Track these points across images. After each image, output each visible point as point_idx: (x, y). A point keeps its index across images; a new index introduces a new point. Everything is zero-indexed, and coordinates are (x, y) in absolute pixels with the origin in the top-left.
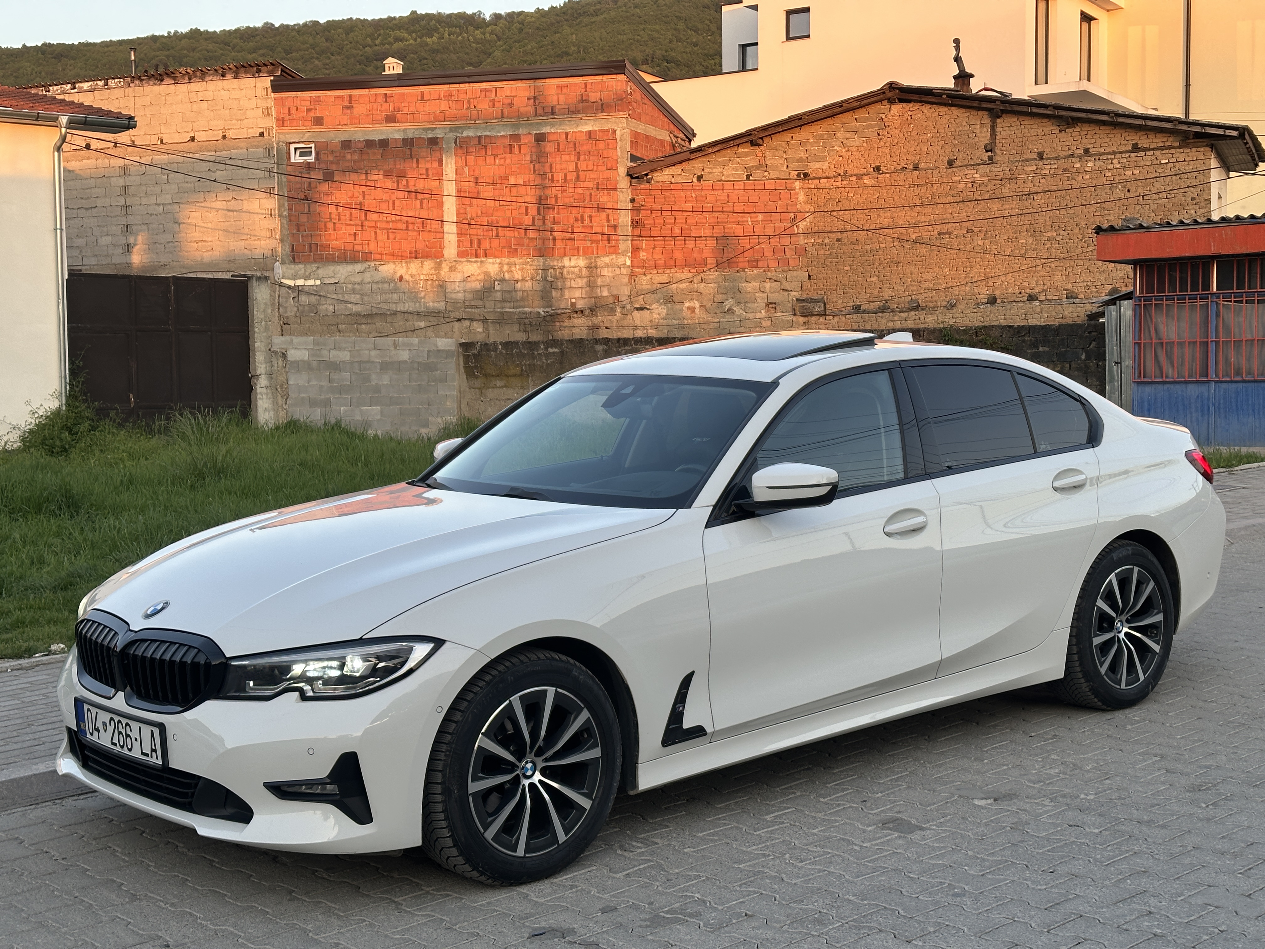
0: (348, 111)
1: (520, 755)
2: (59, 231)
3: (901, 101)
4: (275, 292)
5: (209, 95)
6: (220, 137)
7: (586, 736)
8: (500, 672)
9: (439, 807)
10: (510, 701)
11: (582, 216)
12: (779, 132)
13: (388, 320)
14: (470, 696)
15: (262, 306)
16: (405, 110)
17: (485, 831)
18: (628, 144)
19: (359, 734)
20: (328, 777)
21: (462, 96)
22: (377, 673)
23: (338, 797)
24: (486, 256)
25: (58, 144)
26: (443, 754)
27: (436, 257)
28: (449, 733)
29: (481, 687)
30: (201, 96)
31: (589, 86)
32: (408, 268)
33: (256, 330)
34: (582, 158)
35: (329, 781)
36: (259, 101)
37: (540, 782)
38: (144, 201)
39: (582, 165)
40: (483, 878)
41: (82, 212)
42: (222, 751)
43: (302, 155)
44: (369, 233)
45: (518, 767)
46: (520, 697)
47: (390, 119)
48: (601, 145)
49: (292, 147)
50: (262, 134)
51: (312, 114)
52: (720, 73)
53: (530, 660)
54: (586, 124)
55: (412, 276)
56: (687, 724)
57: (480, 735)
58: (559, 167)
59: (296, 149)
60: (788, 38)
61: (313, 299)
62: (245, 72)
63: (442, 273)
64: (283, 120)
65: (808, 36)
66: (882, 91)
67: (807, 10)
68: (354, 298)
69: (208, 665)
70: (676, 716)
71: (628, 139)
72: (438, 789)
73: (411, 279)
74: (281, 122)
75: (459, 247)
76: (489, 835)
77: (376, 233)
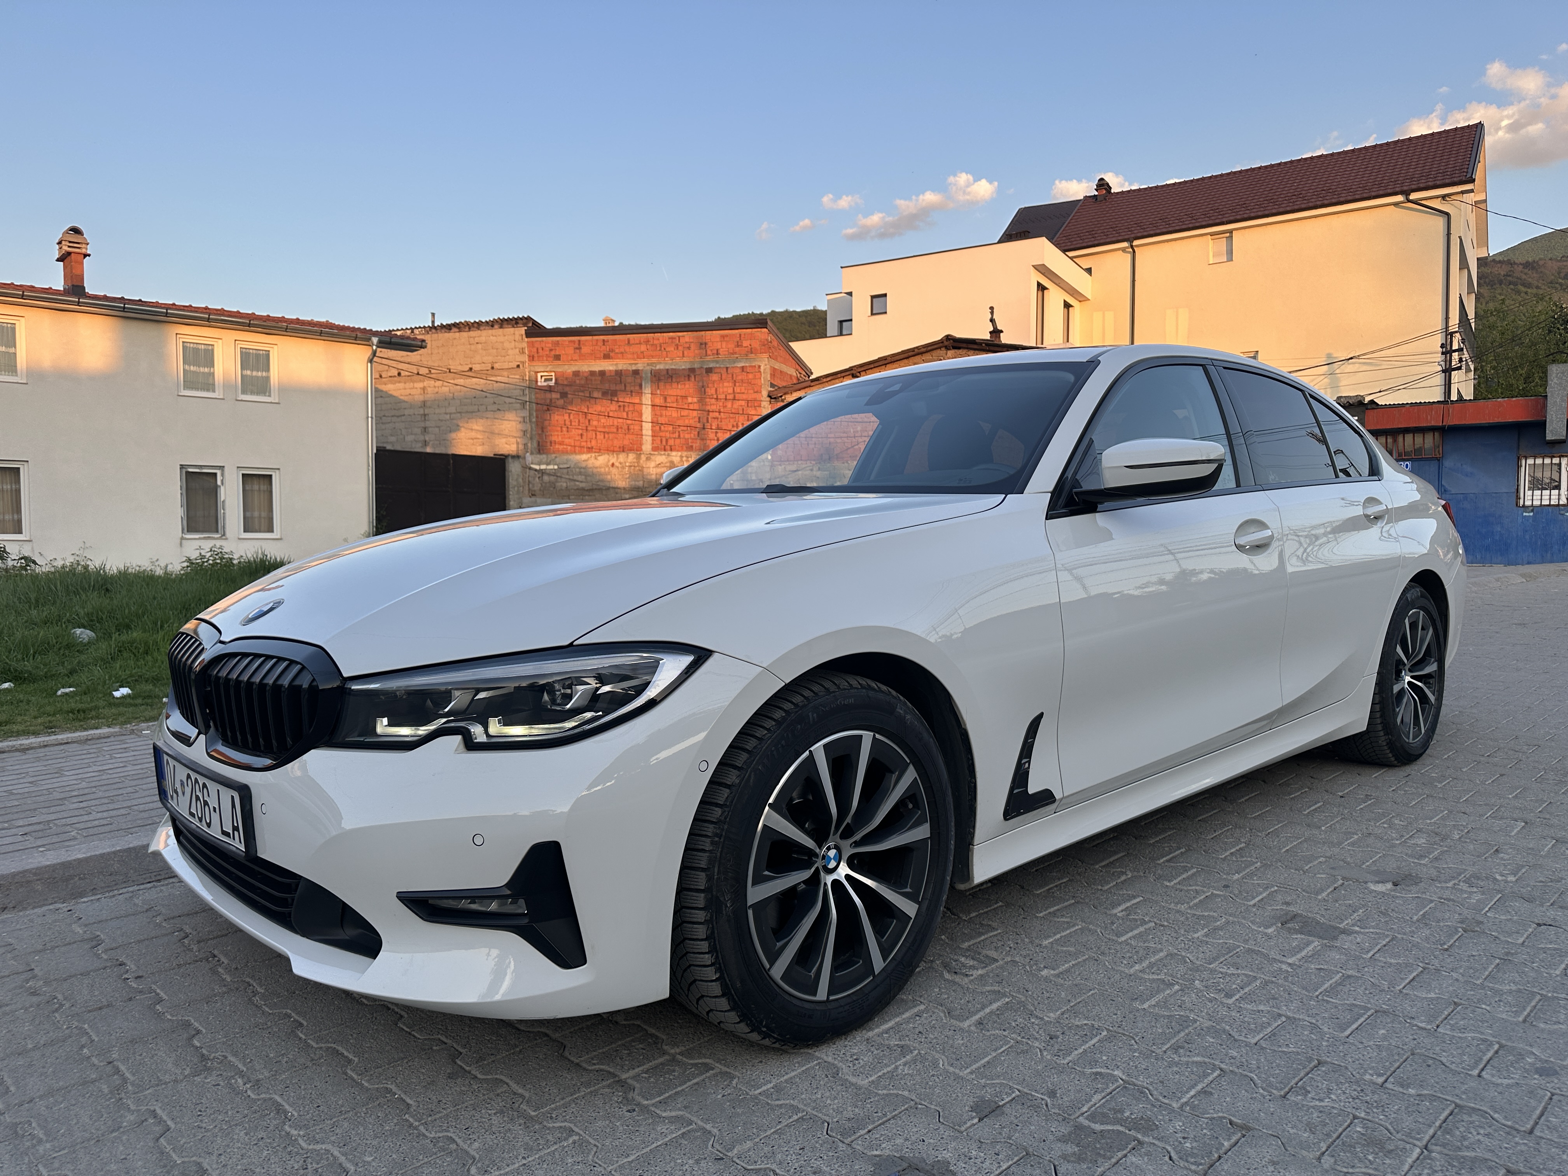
0: (578, 351)
1: (821, 839)
2: (370, 419)
3: (954, 348)
4: (526, 473)
5: (483, 339)
6: (489, 368)
7: (911, 806)
8: (796, 705)
9: (701, 931)
10: (810, 751)
11: (737, 424)
12: (871, 368)
13: (604, 492)
14: (751, 744)
15: (516, 477)
16: (617, 351)
17: (772, 964)
18: (769, 376)
19: (566, 809)
20: (507, 885)
21: (656, 342)
22: (599, 705)
23: (525, 921)
24: (671, 450)
25: (371, 357)
26: (708, 840)
27: (637, 450)
28: (717, 805)
29: (768, 730)
30: (477, 340)
31: (742, 336)
32: (618, 458)
33: (511, 493)
34: (737, 384)
35: (509, 892)
36: (516, 343)
37: (848, 877)
38: (437, 411)
39: (737, 390)
40: (767, 1042)
41: (394, 419)
42: (334, 833)
43: (546, 380)
44: (591, 434)
45: (817, 856)
46: (825, 746)
47: (607, 357)
48: (751, 376)
49: (539, 375)
50: (518, 366)
51: (553, 353)
52: (826, 337)
53: (839, 688)
54: (740, 361)
55: (620, 463)
56: (1033, 788)
57: (767, 808)
58: (721, 390)
59: (542, 376)
60: (872, 314)
61: (553, 478)
62: (508, 324)
63: (641, 462)
64: (533, 357)
65: (886, 313)
66: (941, 341)
67: (885, 295)
68: (580, 478)
69: (313, 688)
70: (1021, 776)
71: (769, 371)
72: (700, 900)
73: (620, 466)
74: (532, 358)
75: (653, 443)
76: (778, 971)
77: (596, 434)
